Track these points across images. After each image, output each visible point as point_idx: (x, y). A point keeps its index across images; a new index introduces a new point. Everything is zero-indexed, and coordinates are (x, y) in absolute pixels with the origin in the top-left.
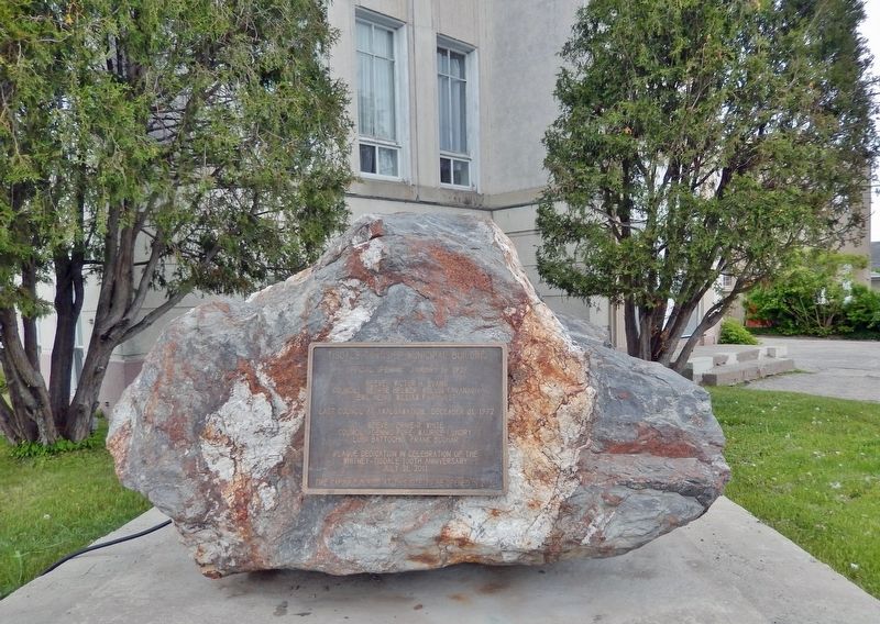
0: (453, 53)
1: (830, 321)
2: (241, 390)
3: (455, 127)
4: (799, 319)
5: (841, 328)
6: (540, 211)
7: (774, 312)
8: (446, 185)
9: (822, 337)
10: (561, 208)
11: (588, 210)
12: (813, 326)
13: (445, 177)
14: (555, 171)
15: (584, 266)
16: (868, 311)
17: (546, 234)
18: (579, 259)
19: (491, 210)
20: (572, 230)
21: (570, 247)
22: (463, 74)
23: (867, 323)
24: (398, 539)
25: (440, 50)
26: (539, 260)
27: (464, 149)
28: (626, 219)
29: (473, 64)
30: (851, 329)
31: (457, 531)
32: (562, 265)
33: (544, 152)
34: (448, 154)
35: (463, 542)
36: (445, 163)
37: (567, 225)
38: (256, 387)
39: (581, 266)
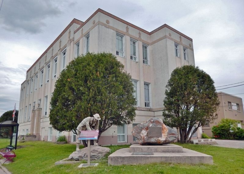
0: (147, 84)
1: (233, 136)
2: (143, 130)
3: (147, 97)
4: (225, 135)
5: (236, 138)
6: (163, 113)
7: (219, 133)
8: (146, 107)
9: (231, 140)
10: (167, 112)
11: (171, 113)
12: (229, 137)
13: (146, 106)
14: (165, 106)
15: (171, 122)
16: (241, 134)
17: (164, 117)
18: (170, 121)
19: (154, 112)
20: (168, 116)
21: (169, 119)
22: (148, 88)
23: (241, 136)
24: (155, 140)
25: (145, 84)
26: (163, 121)
27: (149, 101)
28: (178, 114)
29: (150, 86)
30: (238, 138)
31: (159, 139)
32: (167, 122)
33: (164, 103)
34: (146, 102)
35: (159, 140)
36: (146, 103)
37: (168, 115)
38: (144, 130)
39: (170, 122)
